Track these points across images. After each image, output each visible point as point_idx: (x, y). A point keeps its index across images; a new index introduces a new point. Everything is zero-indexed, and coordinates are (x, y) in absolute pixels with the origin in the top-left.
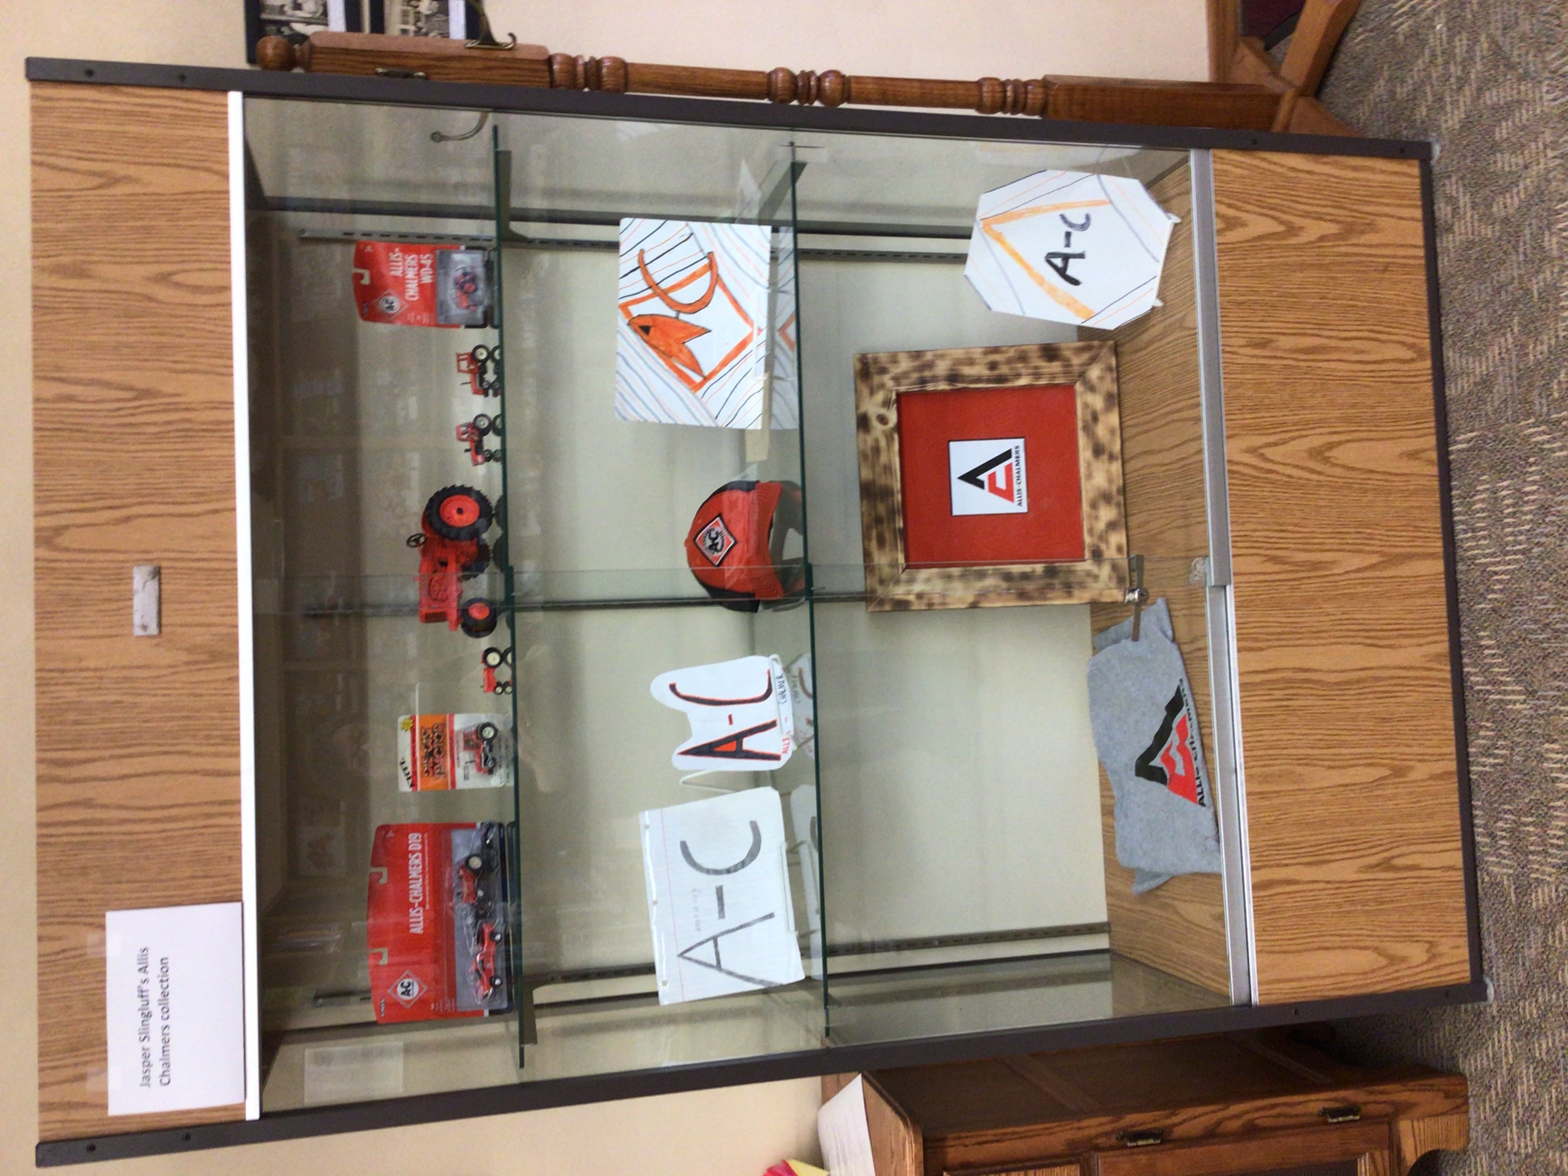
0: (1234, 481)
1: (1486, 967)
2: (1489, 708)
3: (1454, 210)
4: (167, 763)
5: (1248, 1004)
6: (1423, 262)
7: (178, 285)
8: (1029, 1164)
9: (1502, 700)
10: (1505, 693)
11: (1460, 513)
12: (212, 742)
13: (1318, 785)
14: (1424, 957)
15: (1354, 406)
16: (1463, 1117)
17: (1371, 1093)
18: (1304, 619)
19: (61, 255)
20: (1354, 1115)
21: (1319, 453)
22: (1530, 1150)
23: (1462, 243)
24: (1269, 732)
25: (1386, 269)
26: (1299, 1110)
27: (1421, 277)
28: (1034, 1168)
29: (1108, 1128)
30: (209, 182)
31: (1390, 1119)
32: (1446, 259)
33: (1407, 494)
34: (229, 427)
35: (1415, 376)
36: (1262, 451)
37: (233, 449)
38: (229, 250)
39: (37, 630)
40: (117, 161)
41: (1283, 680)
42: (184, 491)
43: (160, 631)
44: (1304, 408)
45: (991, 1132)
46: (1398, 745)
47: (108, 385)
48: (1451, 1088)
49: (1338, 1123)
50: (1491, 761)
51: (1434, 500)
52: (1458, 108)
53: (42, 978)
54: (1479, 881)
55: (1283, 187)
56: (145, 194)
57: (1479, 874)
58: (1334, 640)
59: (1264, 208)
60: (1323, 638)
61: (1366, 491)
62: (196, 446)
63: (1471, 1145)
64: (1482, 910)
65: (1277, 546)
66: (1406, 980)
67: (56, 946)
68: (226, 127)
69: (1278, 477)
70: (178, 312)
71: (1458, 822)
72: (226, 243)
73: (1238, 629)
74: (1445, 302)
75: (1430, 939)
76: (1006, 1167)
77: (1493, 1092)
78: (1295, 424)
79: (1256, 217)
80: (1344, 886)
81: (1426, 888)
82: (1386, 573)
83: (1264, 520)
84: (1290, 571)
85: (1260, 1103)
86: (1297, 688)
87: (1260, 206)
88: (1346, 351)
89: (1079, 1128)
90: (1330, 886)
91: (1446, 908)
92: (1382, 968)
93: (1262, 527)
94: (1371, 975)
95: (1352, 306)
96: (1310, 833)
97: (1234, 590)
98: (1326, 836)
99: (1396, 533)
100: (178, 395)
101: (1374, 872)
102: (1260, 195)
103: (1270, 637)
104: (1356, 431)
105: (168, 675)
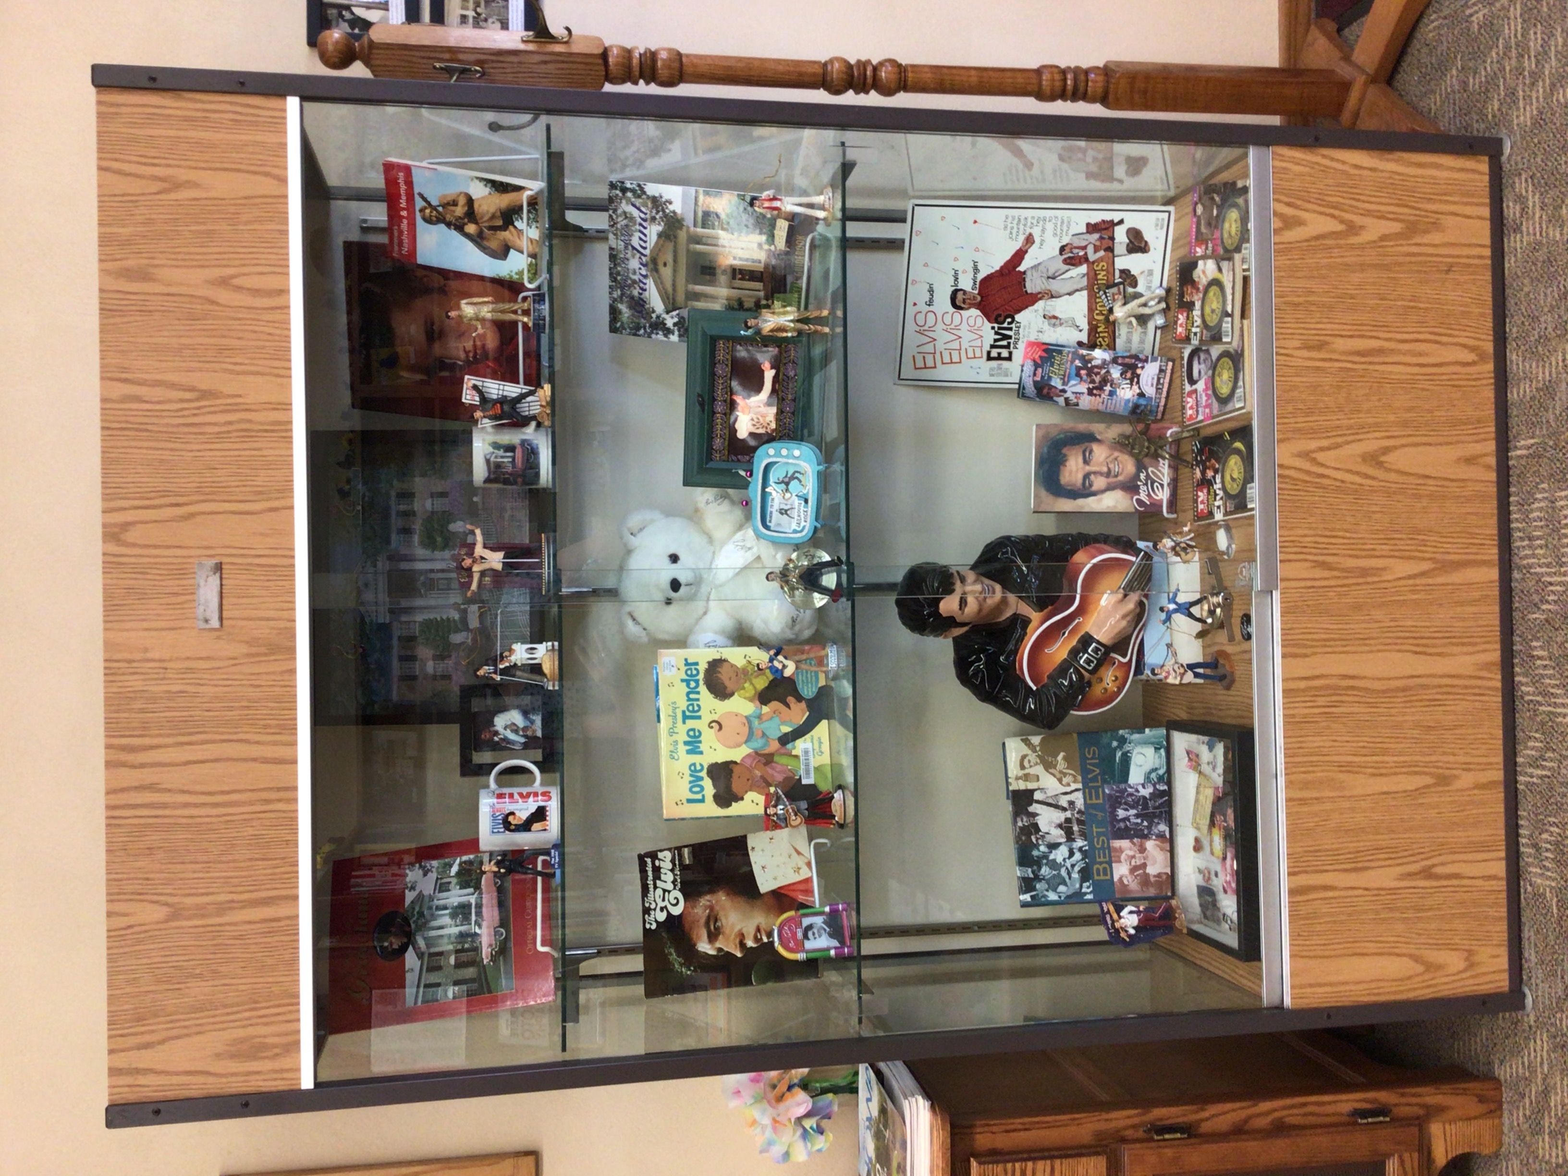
0: (1283, 486)
1: (1525, 977)
2: (1538, 719)
3: (1523, 209)
4: (228, 750)
5: (1280, 1007)
6: (1489, 262)
7: (239, 288)
8: (1056, 1153)
9: (1552, 712)
10: (1556, 705)
11: (1517, 520)
12: (268, 730)
13: (1358, 791)
14: (1462, 965)
15: (1410, 409)
16: (1496, 1121)
17: (1403, 1095)
18: (1352, 626)
19: (127, 259)
20: (1385, 1115)
21: (1374, 459)
22: (1561, 1160)
23: (1529, 244)
24: (1310, 738)
25: (1450, 269)
26: (1330, 1109)
27: (1488, 276)
28: (1061, 1157)
29: (1136, 1120)
30: (267, 186)
31: (1420, 1122)
32: (1513, 259)
33: (1463, 499)
34: (288, 427)
35: (1475, 380)
36: (1314, 455)
37: (291, 449)
38: (288, 254)
39: (105, 622)
40: (179, 166)
41: (1328, 687)
42: (244, 489)
43: (222, 625)
44: (1359, 411)
45: (1019, 1121)
46: (1444, 754)
47: (173, 386)
48: (1485, 1092)
49: (1368, 1123)
50: (1539, 772)
51: (1491, 507)
52: (1532, 104)
53: (111, 951)
54: (1522, 891)
55: (1344, 185)
56: (207, 199)
57: (1522, 883)
58: (1381, 647)
59: (1323, 206)
60: (1368, 645)
61: (1418, 497)
62: (255, 445)
63: (1503, 1149)
64: (1523, 919)
65: (1326, 551)
66: (1443, 988)
67: (124, 921)
68: (285, 132)
69: (1330, 482)
70: (240, 316)
71: (1503, 832)
72: (285, 247)
73: (1282, 635)
74: (1511, 303)
75: (1467, 947)
76: (1033, 1155)
77: (1527, 1100)
78: (1350, 427)
79: (1315, 215)
80: (1383, 892)
81: (1466, 896)
82: (1440, 580)
83: (1314, 525)
84: (1339, 577)
85: (1288, 1101)
86: (1340, 695)
87: (1319, 205)
88: (1404, 354)
89: (1107, 1120)
90: (1366, 892)
91: (1486, 918)
92: (1418, 975)
93: (1311, 532)
94: (1409, 982)
95: (1412, 307)
96: (1351, 839)
97: (1280, 595)
98: (1365, 843)
99: (1450, 540)
100: (238, 396)
101: (1416, 880)
102: (1321, 194)
103: (1313, 643)
104: (1412, 436)
105: (228, 667)
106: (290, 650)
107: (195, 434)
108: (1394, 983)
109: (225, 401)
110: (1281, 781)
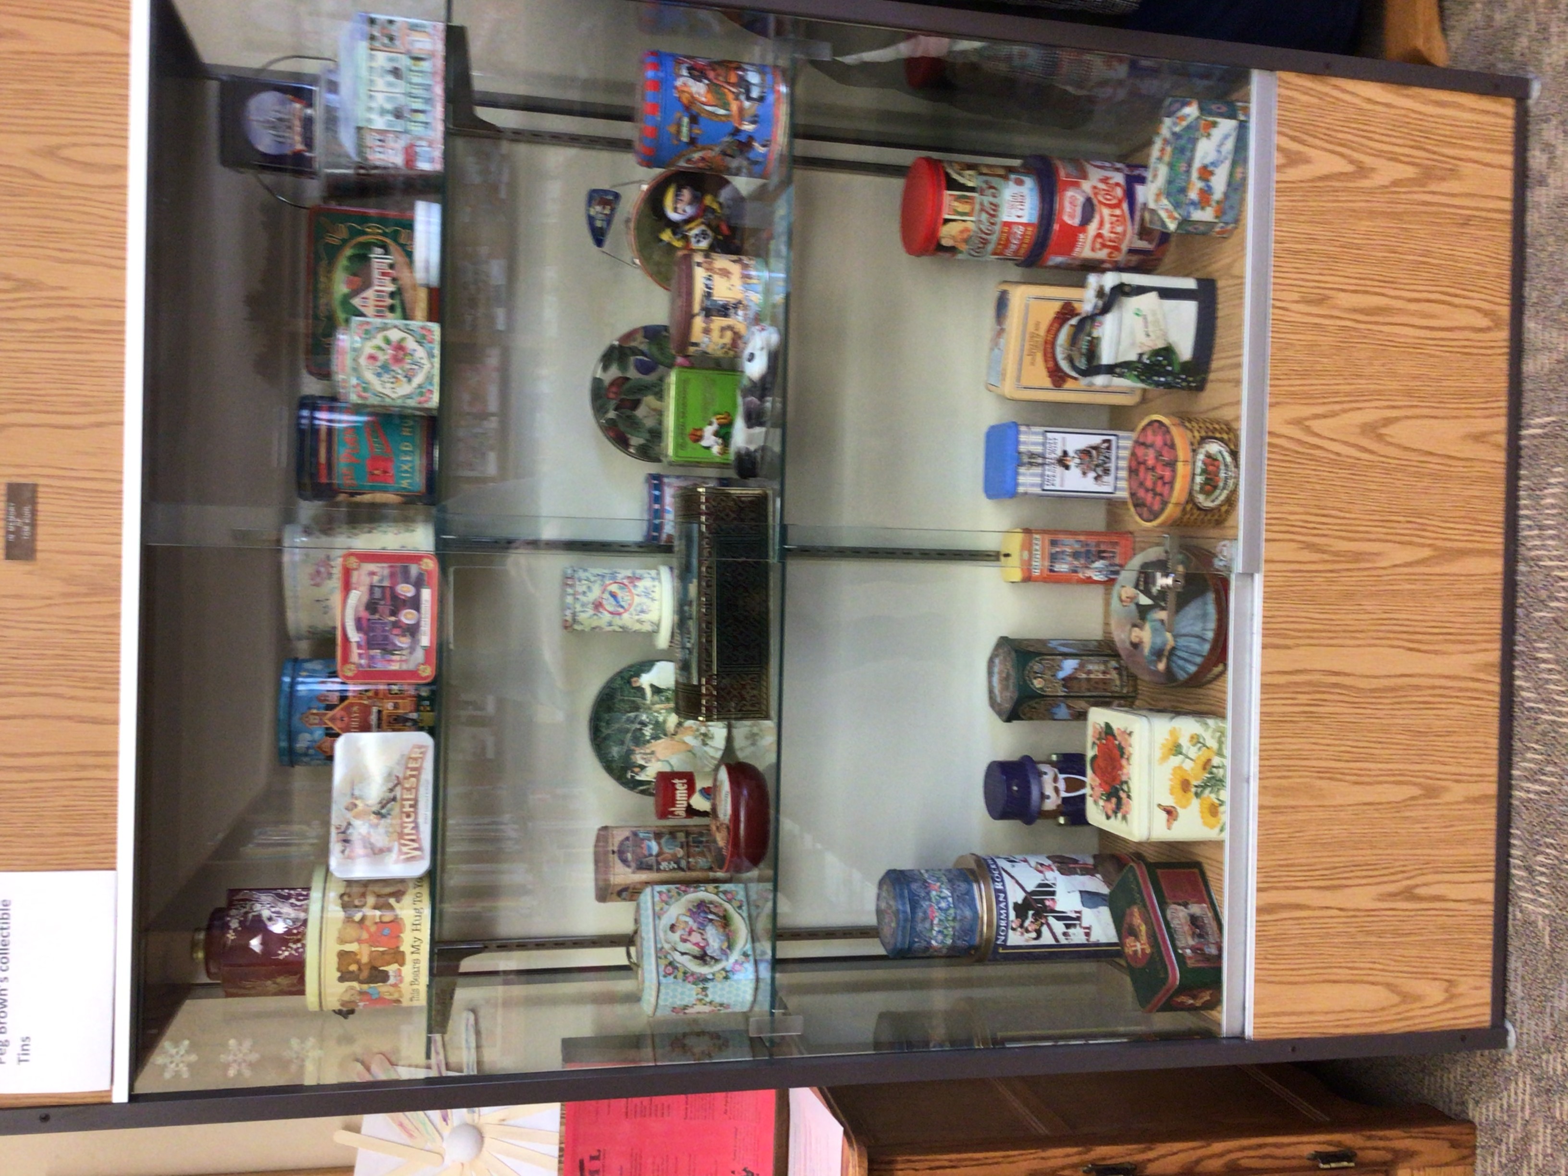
0: (1273, 456)
1: (1508, 1012)
2: (1539, 728)
3: (1551, 159)
4: (38, 705)
5: (1241, 1037)
6: (1509, 217)
7: (69, 161)
9: (1554, 722)
10: (1560, 714)
11: (1526, 507)
12: (87, 684)
13: (1339, 801)
14: (1441, 997)
15: (1415, 377)
16: (1469, 1168)
17: (1370, 1138)
18: (1340, 616)
20: (1349, 1161)
21: (1371, 429)
23: (1556, 198)
24: (1290, 740)
25: (1466, 222)
26: (1290, 1151)
27: (1506, 234)
29: (1076, 1159)
30: (106, 42)
31: (1387, 1167)
33: (1467, 481)
34: (119, 328)
35: (1489, 348)
36: (1307, 423)
37: (125, 354)
41: (1309, 683)
42: (65, 399)
44: (1360, 377)
45: (947, 1157)
46: (1434, 762)
48: (1459, 1137)
49: (1331, 1169)
50: (1537, 787)
51: (1499, 491)
54: (1510, 917)
55: (1356, 121)
56: (34, 53)
57: (1511, 909)
58: (1372, 642)
59: (1331, 143)
60: (1357, 638)
61: (1423, 475)
62: (83, 348)
64: (1511, 949)
65: (1315, 532)
66: (1417, 1021)
69: (1325, 454)
70: (70, 193)
71: (1493, 851)
73: (1264, 623)
75: (1449, 977)
77: (1504, 1147)
78: (1348, 394)
79: (1323, 153)
80: (1359, 914)
81: (1450, 921)
82: (1437, 570)
83: (1303, 502)
84: (1327, 561)
85: (1245, 1142)
86: (1324, 692)
87: (1327, 141)
88: (1413, 315)
89: (1043, 1158)
90: (1341, 913)
91: (1471, 945)
92: (1393, 1006)
93: (1301, 510)
94: (1380, 1014)
95: (1424, 263)
96: (1326, 854)
97: (1262, 579)
98: (1343, 859)
99: (1452, 525)
100: (62, 288)
101: (1396, 901)
102: (1328, 129)
103: (1300, 634)
104: (1416, 406)
105: (41, 607)
106: (115, 591)
107: (11, 330)
108: (1367, 1014)
109: (45, 294)
110: (1254, 786)
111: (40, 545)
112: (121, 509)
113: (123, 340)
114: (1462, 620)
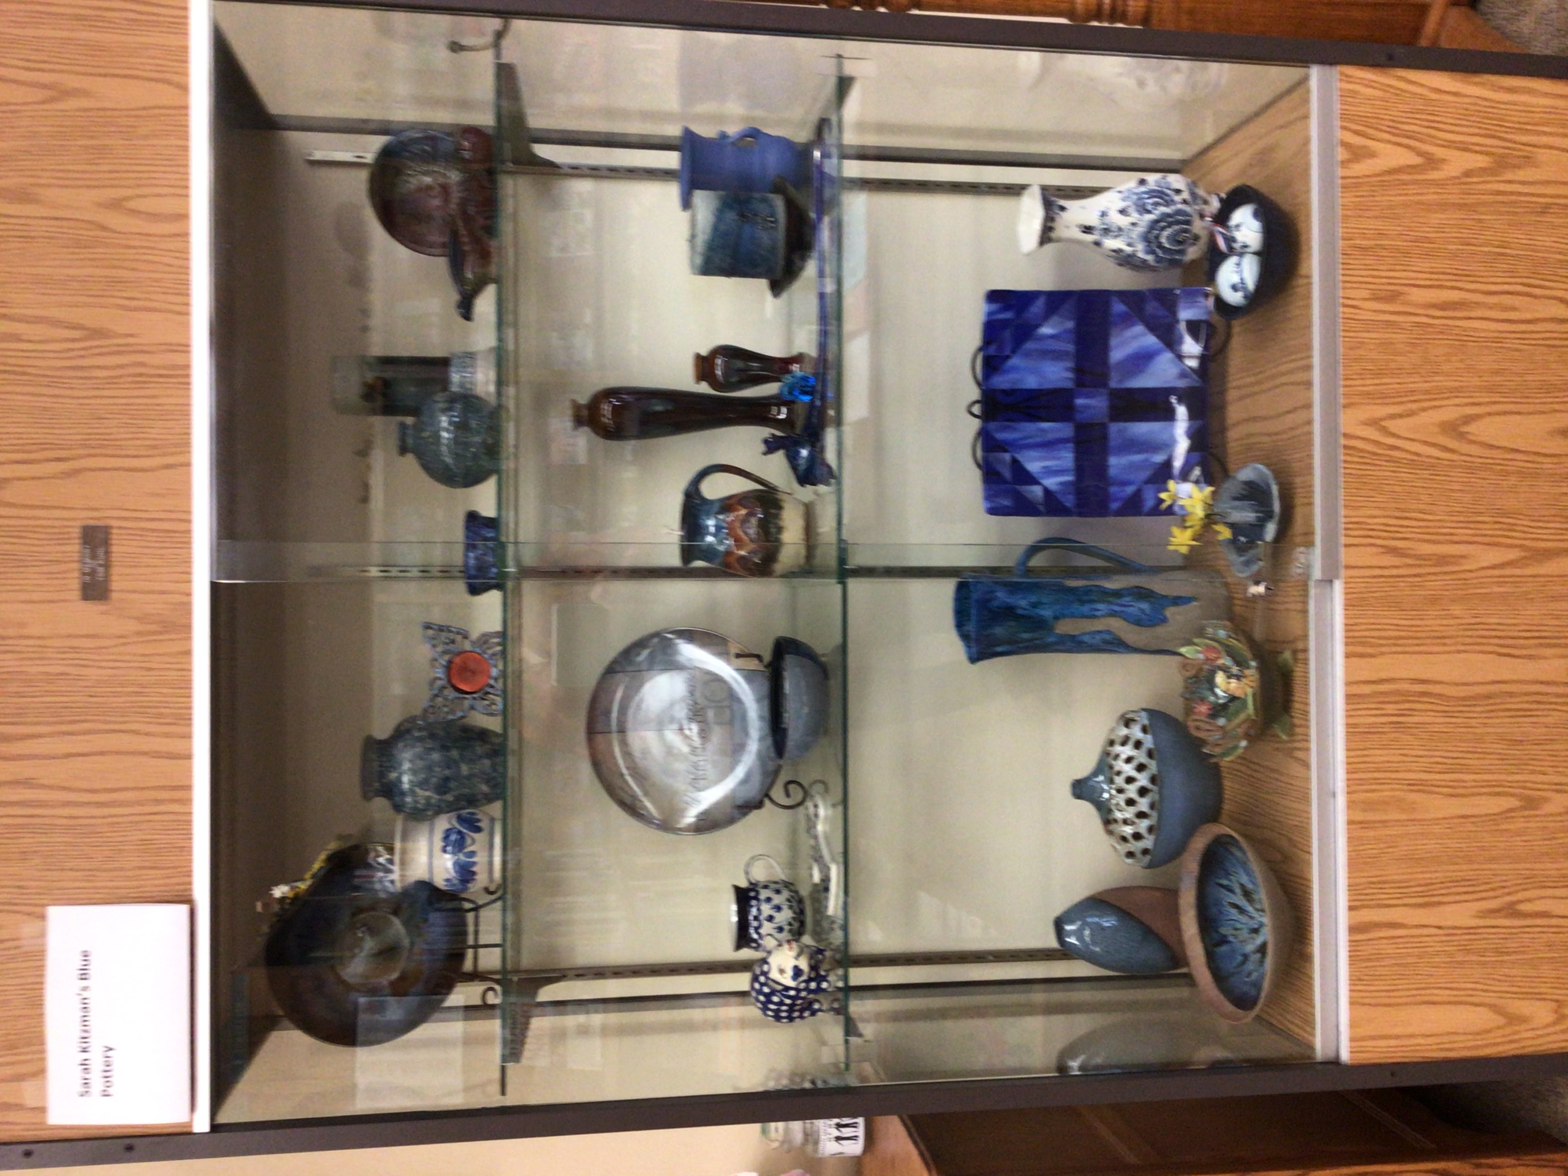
0: (1349, 458)
4: (116, 741)
5: (1335, 1062)
7: (134, 212)
12: (162, 720)
13: (1432, 814)
14: (1550, 1018)
15: (1497, 372)
17: (1478, 1166)
18: (1427, 622)
19: (6, 177)
21: (1452, 428)
24: (1376, 752)
25: (1545, 210)
30: (170, 96)
33: (1556, 478)
34: (188, 372)
36: (1384, 423)
37: (191, 397)
38: (190, 174)
40: (69, 72)
41: (1397, 692)
42: (136, 442)
44: (1438, 374)
46: (1533, 772)
47: (57, 323)
55: (1423, 112)
56: (98, 109)
58: (1463, 648)
59: (1398, 136)
60: (1445, 645)
61: (1507, 473)
62: (152, 392)
65: (1396, 535)
66: (1524, 1044)
68: (188, 34)
69: (1403, 455)
73: (1347, 631)
75: (1555, 997)
78: (1427, 392)
79: (1389, 146)
80: (1459, 932)
81: (1556, 938)
82: (1528, 571)
83: (1382, 505)
84: (1411, 565)
85: (1345, 1171)
86: (1413, 702)
87: (1394, 134)
88: (1491, 308)
90: (1441, 932)
92: (1499, 1028)
93: (1379, 513)
94: (1484, 1036)
95: (1502, 254)
96: (1420, 870)
97: (1343, 585)
98: (1437, 875)
99: (1540, 524)
100: (131, 336)
101: (1495, 918)
102: (1393, 121)
103: (1381, 642)
104: (1499, 402)
105: (116, 646)
106: (186, 628)
107: (81, 378)
108: (1470, 1037)
109: (116, 341)
110: (1341, 801)
111: (114, 586)
112: (190, 548)
113: (189, 384)
114: (1556, 622)
